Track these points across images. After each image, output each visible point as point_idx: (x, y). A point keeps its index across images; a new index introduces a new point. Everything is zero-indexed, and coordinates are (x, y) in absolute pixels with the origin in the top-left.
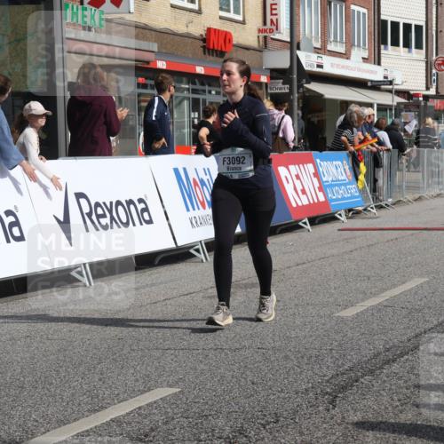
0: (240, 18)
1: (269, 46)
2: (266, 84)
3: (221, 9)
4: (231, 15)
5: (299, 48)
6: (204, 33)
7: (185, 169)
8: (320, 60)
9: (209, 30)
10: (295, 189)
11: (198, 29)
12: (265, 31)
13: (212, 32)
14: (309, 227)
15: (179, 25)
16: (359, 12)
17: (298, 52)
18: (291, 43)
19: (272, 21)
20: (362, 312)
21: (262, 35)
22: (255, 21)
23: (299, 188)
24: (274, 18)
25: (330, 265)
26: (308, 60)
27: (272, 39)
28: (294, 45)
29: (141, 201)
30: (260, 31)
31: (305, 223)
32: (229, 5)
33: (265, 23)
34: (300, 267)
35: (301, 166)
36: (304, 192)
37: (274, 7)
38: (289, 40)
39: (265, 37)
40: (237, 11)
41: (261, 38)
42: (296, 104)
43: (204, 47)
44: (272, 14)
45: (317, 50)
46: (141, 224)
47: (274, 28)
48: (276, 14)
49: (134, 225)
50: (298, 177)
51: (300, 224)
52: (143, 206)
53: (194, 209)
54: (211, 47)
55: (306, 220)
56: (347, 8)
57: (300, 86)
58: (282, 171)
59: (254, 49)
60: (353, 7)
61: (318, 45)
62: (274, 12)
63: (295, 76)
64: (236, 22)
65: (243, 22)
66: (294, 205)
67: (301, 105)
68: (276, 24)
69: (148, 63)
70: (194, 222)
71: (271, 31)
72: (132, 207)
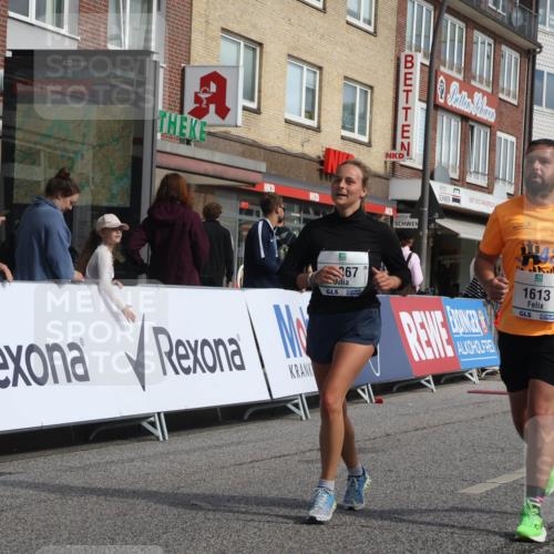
0: (365, 139)
1: (398, 173)
2: (392, 217)
3: (344, 128)
4: (355, 135)
5: (432, 178)
6: (321, 154)
7: (287, 307)
8: (457, 194)
9: (328, 151)
10: (419, 339)
11: (314, 149)
12: (394, 156)
13: (332, 153)
14: (433, 386)
15: (294, 143)
16: (506, 141)
17: (432, 182)
18: (423, 171)
19: (403, 144)
20: (492, 491)
21: (390, 160)
22: (382, 144)
23: (424, 338)
24: (406, 141)
25: (456, 432)
26: (444, 193)
27: (402, 166)
28: (426, 173)
29: (232, 341)
30: (387, 155)
31: (428, 382)
32: (353, 124)
33: (394, 147)
34: (419, 433)
35: (427, 313)
36: (429, 343)
37: (406, 128)
38: (421, 167)
39: (394, 163)
40: (362, 131)
41: (388, 164)
42: (425, 241)
43: (321, 171)
44: (403, 137)
45: (453, 182)
46: (231, 369)
47: (405, 153)
48: (408, 137)
49: (222, 370)
50: (422, 326)
51: (423, 382)
52: (234, 347)
53: (295, 356)
54: (329, 171)
55: (430, 378)
56: (493, 135)
57: (431, 221)
58: (404, 317)
59: (379, 176)
60: (499, 134)
61: (456, 176)
62: (406, 134)
63: (426, 209)
64: (361, 143)
65: (369, 145)
66: (416, 358)
67: (431, 245)
68: (407, 148)
69: (254, 185)
70: (294, 372)
71: (401, 156)
72: (221, 348)
